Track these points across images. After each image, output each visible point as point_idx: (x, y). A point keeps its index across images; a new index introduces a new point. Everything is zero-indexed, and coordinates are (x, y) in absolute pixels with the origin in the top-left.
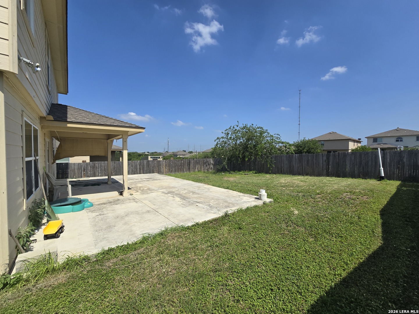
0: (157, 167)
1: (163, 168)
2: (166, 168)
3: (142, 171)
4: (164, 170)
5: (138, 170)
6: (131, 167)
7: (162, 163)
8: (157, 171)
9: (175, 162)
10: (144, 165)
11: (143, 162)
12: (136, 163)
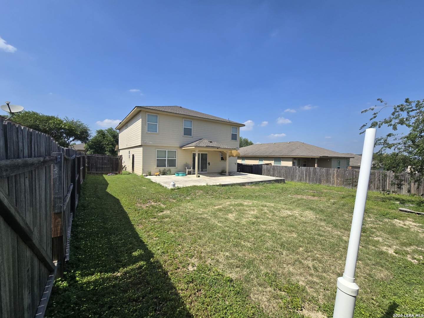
0: (325, 176)
1: (333, 178)
2: (337, 179)
3: (308, 178)
4: (335, 181)
5: (304, 176)
6: (298, 172)
7: (332, 172)
8: (325, 180)
9: (353, 173)
10: (310, 172)
11: (309, 169)
12: (303, 169)
